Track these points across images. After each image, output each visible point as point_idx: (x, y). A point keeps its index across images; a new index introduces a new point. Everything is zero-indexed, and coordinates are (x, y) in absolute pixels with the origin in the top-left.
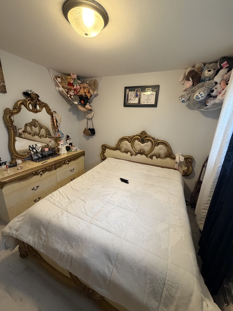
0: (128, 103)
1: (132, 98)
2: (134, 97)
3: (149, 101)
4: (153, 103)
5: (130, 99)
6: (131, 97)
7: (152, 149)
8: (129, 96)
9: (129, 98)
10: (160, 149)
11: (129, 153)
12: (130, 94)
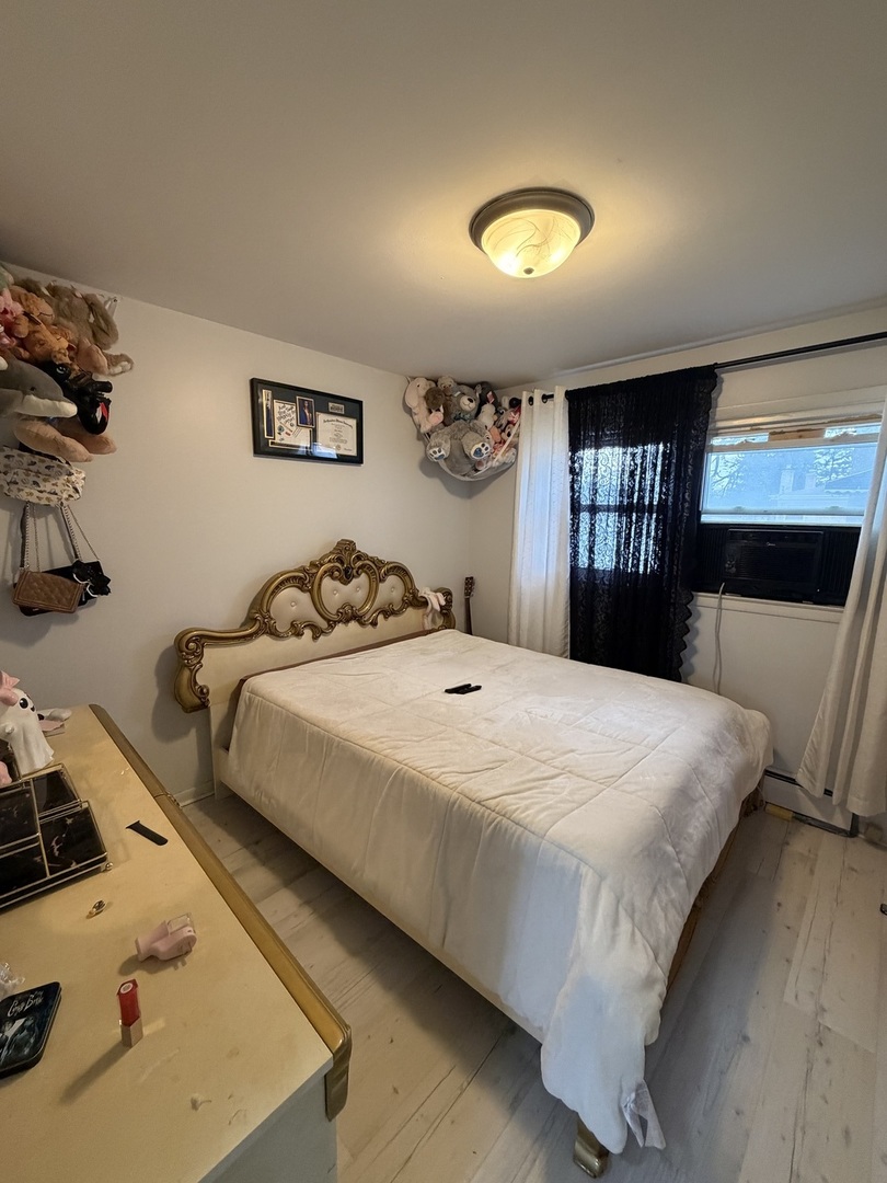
0: (272, 443)
1: (288, 425)
2: (294, 422)
3: (341, 445)
4: (354, 453)
5: (281, 429)
6: (283, 421)
7: (372, 592)
8: (277, 415)
9: (277, 424)
10: (391, 589)
11: (308, 633)
12: (276, 410)
